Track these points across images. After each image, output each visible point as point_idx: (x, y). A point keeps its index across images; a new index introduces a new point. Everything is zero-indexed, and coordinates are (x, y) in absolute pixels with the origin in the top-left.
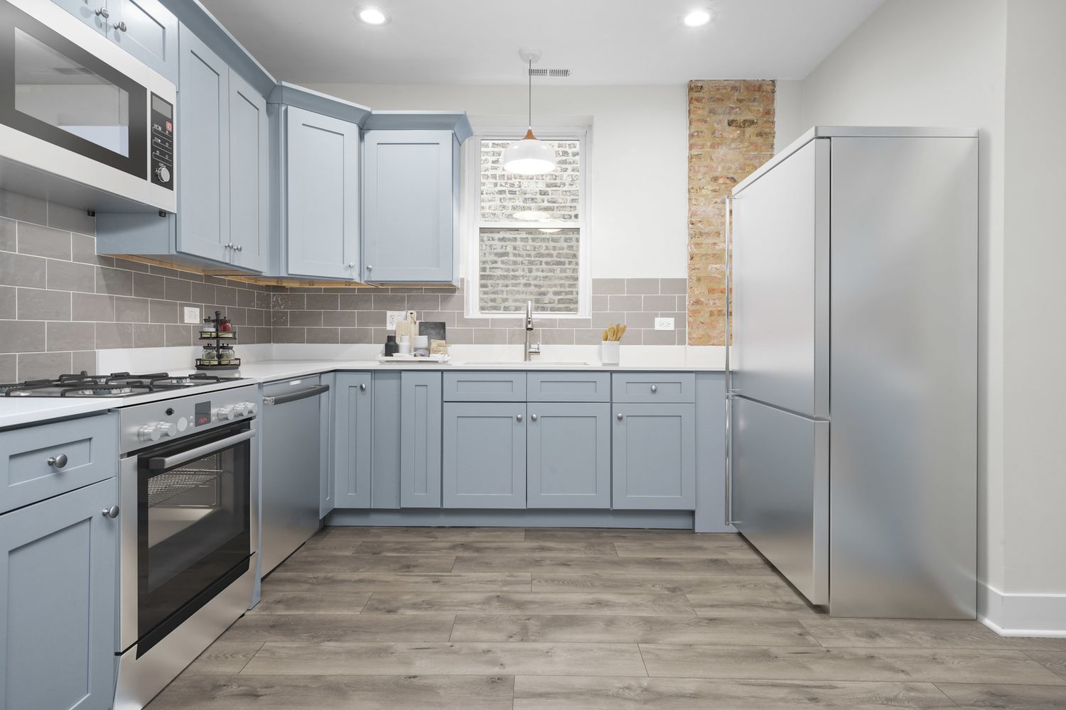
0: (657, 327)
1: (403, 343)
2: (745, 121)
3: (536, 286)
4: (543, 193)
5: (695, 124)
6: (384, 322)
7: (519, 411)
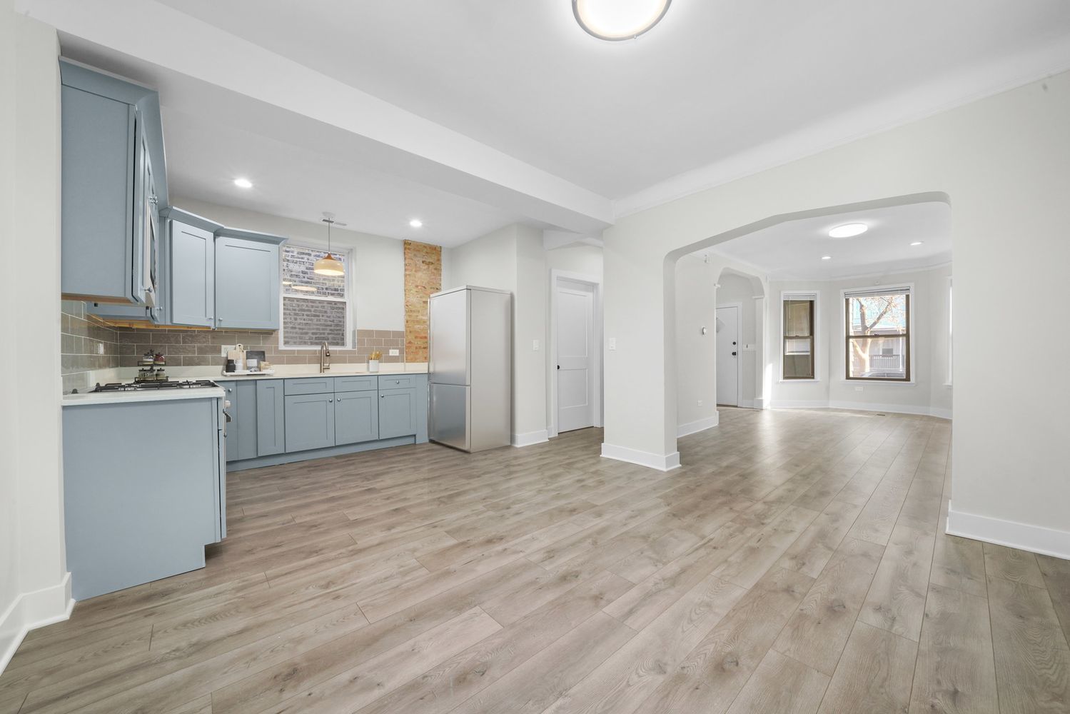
0: (391, 354)
1: (239, 365)
2: (429, 262)
3: (300, 329)
4: (303, 272)
5: (407, 260)
6: (220, 351)
7: (331, 397)
